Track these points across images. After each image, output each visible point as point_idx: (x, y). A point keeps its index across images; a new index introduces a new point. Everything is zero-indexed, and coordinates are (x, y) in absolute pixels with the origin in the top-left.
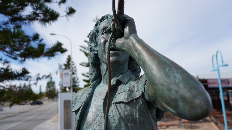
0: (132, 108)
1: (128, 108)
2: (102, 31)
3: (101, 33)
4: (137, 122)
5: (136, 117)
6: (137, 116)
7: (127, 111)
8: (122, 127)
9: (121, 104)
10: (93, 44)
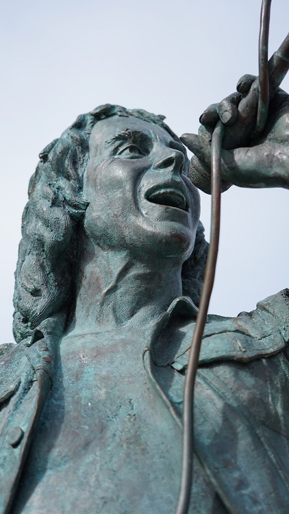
0: (261, 382)
1: (248, 379)
2: (118, 143)
3: (112, 148)
4: (281, 428)
5: (276, 413)
6: (280, 410)
7: (247, 388)
8: (240, 435)
9: (221, 367)
10: (62, 182)
